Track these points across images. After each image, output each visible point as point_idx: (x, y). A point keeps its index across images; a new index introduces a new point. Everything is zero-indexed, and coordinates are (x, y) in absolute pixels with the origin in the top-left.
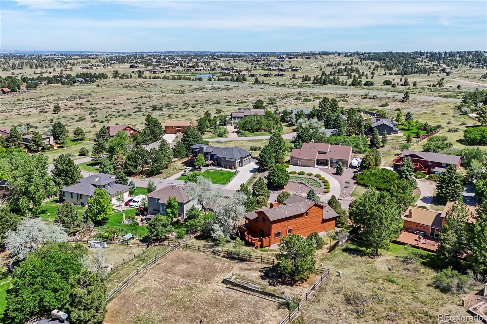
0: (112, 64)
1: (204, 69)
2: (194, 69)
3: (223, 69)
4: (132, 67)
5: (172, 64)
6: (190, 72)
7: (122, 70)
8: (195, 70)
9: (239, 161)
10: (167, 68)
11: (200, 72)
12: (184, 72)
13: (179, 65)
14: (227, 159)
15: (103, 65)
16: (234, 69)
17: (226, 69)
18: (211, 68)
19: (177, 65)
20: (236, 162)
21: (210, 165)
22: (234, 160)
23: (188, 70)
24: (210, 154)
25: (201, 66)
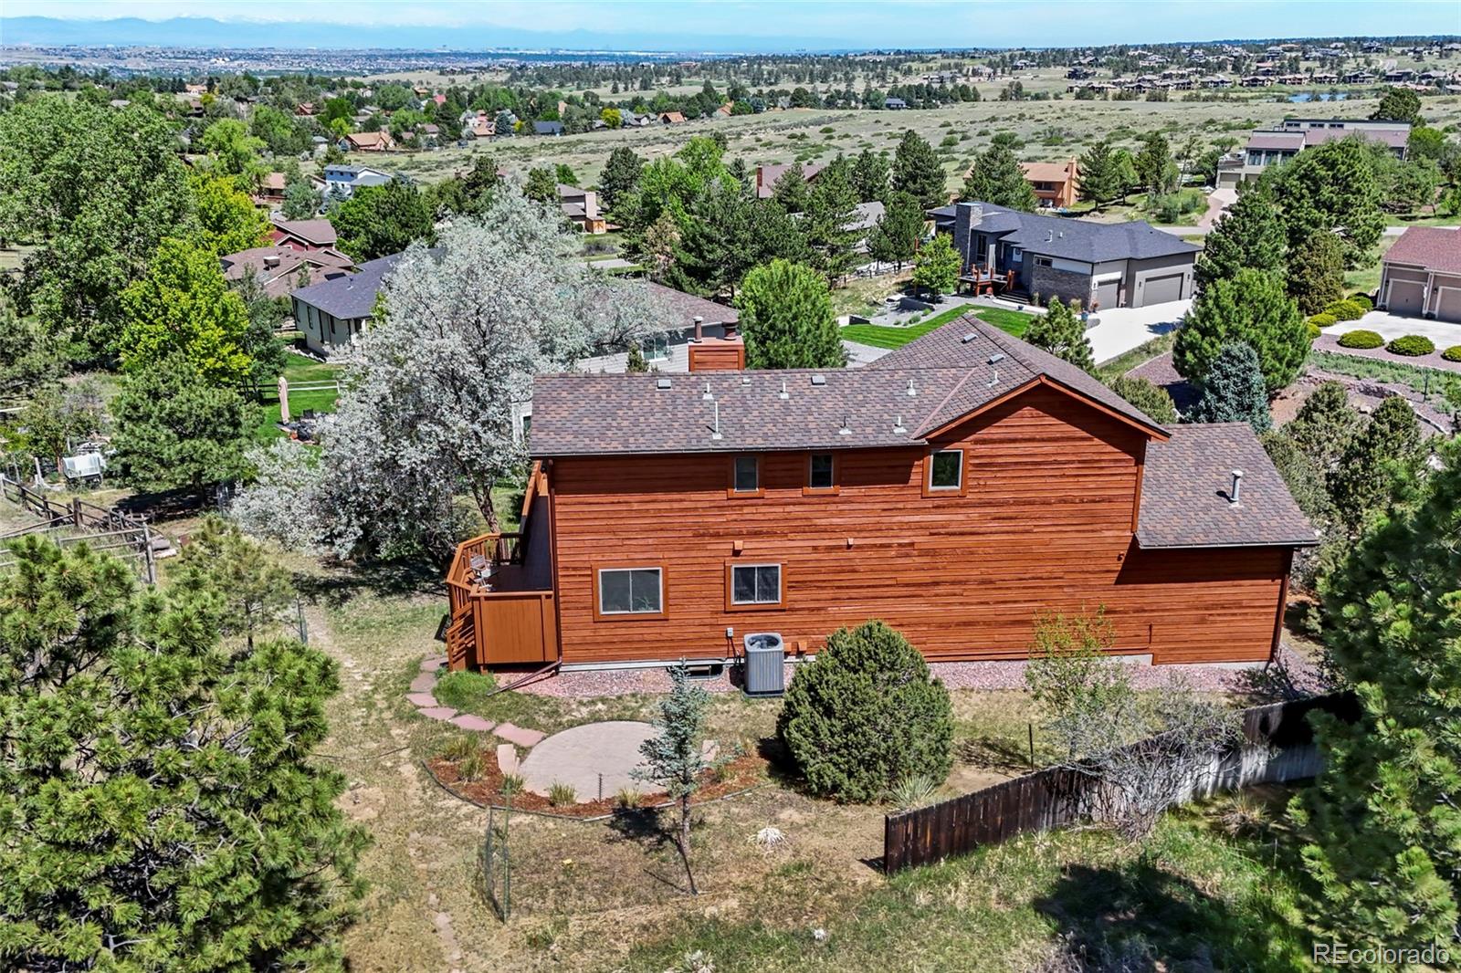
0: (1016, 68)
1: (1312, 79)
2: (1276, 79)
3: (1389, 78)
4: (1073, 75)
5: (1207, 64)
6: (1258, 88)
7: (1042, 84)
8: (1280, 82)
9: (1117, 275)
10: (1182, 76)
11: (1297, 87)
12: (1238, 87)
13: (1230, 67)
14: (1056, 264)
15: (989, 70)
16: (1430, 77)
17: (1398, 78)
18: (1340, 74)
19: (1221, 67)
20: (1096, 279)
21: (983, 291)
22: (1086, 269)
23: (1256, 80)
24: (999, 243)
25: (1307, 70)
